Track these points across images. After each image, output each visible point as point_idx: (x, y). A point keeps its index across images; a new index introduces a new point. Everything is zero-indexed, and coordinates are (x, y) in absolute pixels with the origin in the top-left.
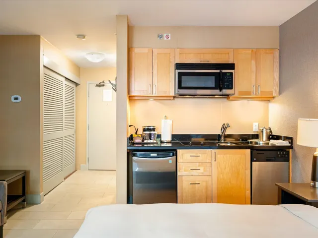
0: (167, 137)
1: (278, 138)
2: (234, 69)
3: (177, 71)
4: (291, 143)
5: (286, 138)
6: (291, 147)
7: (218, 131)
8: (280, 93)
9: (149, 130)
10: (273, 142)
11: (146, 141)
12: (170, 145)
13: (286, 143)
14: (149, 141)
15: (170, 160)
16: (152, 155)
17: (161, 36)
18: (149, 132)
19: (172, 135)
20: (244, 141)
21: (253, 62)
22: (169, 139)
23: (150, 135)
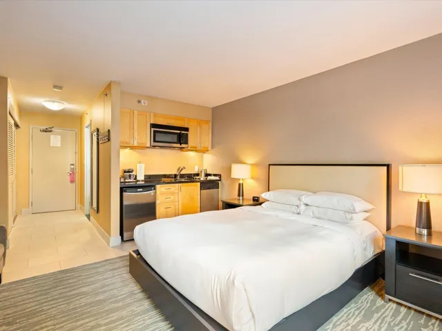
0: (141, 177)
1: (210, 175)
2: (188, 131)
3: (153, 129)
4: (220, 178)
5: (215, 175)
6: (220, 180)
7: (174, 172)
8: (212, 148)
9: (129, 172)
10: (209, 178)
11: (127, 181)
12: (143, 183)
13: (217, 178)
14: (130, 180)
15: (152, 192)
16: (139, 190)
17: (139, 102)
18: (128, 174)
19: (145, 176)
20: (191, 178)
21: (198, 128)
22: (143, 178)
23: (130, 176)
